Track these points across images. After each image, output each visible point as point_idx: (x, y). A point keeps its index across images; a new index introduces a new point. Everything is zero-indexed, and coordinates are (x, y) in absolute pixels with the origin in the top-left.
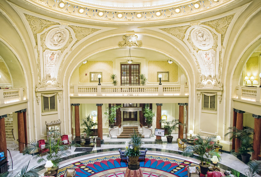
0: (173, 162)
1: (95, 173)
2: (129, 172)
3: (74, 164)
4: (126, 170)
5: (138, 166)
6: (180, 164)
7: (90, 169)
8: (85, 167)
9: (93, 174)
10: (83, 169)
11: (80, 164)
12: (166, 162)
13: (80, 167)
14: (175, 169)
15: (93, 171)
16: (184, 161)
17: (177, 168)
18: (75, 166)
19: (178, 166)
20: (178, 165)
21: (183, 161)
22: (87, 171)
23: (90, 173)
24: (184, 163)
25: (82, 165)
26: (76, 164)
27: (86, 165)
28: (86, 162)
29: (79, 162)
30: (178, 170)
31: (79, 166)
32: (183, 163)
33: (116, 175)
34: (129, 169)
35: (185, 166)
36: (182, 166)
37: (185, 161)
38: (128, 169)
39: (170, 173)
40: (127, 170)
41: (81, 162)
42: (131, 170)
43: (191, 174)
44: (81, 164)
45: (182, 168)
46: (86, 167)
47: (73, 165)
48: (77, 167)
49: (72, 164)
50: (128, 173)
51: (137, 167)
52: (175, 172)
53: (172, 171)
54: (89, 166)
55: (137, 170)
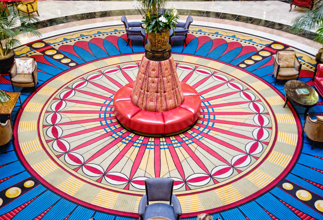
0: (247, 44)
1: (78, 65)
2: (148, 64)
3: (30, 45)
4: (141, 60)
5: (168, 53)
6: (262, 48)
7: (65, 57)
8: (56, 52)
9: (73, 68)
10: (51, 56)
11: (44, 45)
12: (231, 43)
13: (43, 52)
14: (250, 58)
15: (72, 61)
16: (273, 42)
17: (253, 58)
18: (32, 51)
19: (257, 54)
20: (258, 50)
21: (270, 43)
22: (59, 60)
23: (67, 64)
24: (272, 46)
25: (49, 47)
26: (35, 46)
27: (57, 47)
28: (58, 41)
29: (41, 41)
30: (256, 62)
31: (42, 50)
32: (269, 46)
33: (121, 69)
34: (147, 59)
35: (272, 54)
36: (266, 54)
37: (275, 43)
38: (145, 58)
39: (238, 67)
40: (143, 59)
41: (46, 41)
42: (152, 62)
43: (281, 69)
44: (47, 45)
45: (264, 57)
46: (58, 53)
47: (28, 49)
48: (38, 53)
49: (26, 46)
50: (145, 66)
51: (164, 55)
52: (248, 65)
53: (243, 63)
54: (64, 50)
55: (163, 62)
